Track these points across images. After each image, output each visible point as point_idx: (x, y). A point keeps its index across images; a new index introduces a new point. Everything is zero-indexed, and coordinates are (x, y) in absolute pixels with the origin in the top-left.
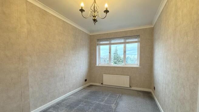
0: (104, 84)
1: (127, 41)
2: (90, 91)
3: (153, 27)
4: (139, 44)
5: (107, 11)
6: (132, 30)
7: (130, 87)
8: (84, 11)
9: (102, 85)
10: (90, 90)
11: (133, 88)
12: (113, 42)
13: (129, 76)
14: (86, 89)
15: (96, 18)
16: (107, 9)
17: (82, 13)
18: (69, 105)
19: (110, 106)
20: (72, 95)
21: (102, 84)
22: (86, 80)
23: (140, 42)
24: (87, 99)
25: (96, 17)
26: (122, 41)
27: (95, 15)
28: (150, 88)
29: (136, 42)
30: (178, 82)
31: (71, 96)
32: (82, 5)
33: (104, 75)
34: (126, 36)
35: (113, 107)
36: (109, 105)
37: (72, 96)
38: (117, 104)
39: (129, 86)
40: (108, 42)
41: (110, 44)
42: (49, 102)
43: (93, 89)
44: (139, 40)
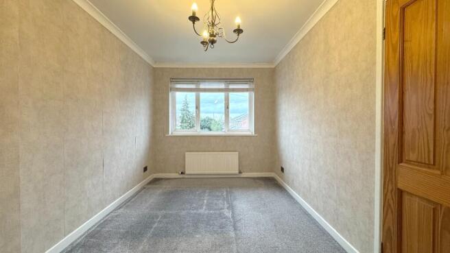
0: (187, 172)
1: (231, 87)
2: (159, 191)
3: (273, 67)
4: (253, 94)
5: (239, 31)
6: (241, 69)
7: (240, 172)
8: (198, 19)
9: (182, 176)
10: (161, 191)
11: (244, 175)
12: (202, 86)
13: (237, 153)
14: (149, 188)
15: (215, 39)
16: (239, 26)
17: (194, 23)
18: (127, 232)
19: (220, 214)
20: (119, 207)
21: (182, 173)
22: (145, 169)
23: (256, 90)
24: (165, 210)
25: (215, 36)
26: (222, 86)
27: (213, 32)
28: (271, 170)
29: (247, 90)
30: (338, 153)
31: (119, 211)
32: (194, 7)
33: (187, 153)
34: (229, 78)
35: (227, 214)
36: (218, 212)
37: (122, 210)
38: (231, 207)
39: (237, 172)
40: (193, 86)
41: (198, 90)
42: (65, 236)
43: (166, 187)
44: (253, 86)
